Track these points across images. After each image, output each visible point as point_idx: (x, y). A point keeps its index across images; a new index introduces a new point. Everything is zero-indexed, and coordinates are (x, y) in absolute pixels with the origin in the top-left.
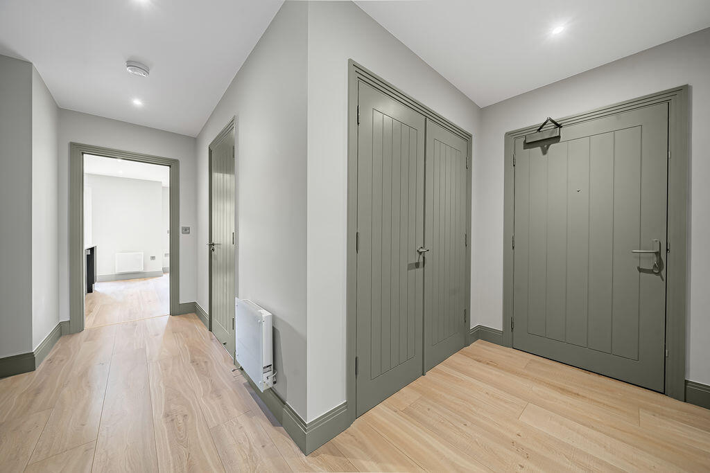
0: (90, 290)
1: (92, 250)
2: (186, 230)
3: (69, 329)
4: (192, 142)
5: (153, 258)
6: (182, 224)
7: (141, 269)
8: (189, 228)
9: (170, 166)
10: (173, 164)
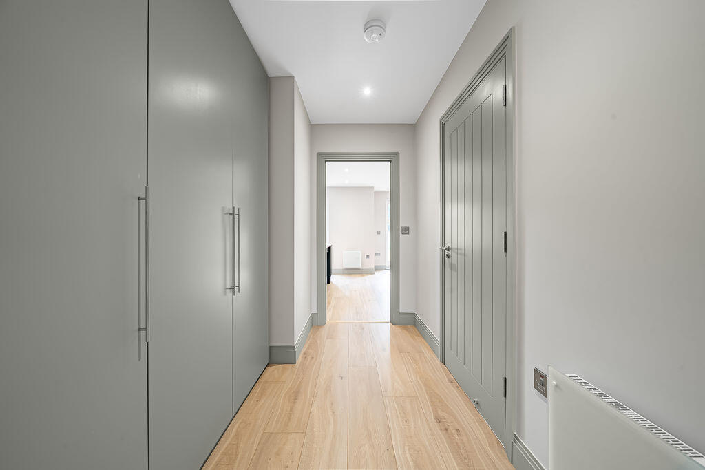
0: (328, 282)
1: (330, 248)
2: (406, 230)
3: (317, 322)
4: (411, 130)
5: (368, 256)
6: (403, 224)
7: (360, 267)
8: (408, 228)
9: (391, 161)
10: (392, 158)
